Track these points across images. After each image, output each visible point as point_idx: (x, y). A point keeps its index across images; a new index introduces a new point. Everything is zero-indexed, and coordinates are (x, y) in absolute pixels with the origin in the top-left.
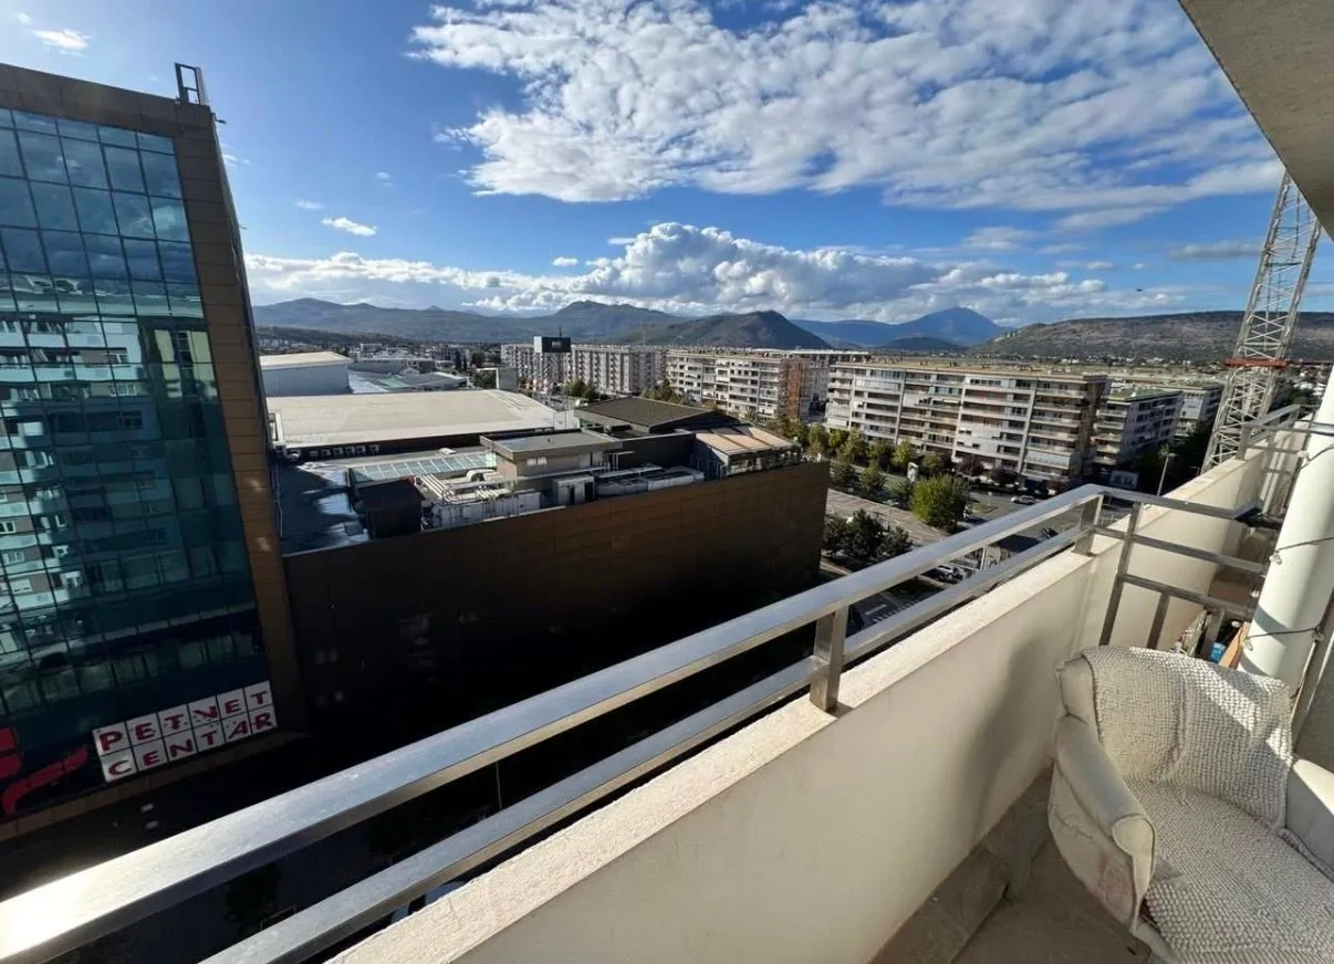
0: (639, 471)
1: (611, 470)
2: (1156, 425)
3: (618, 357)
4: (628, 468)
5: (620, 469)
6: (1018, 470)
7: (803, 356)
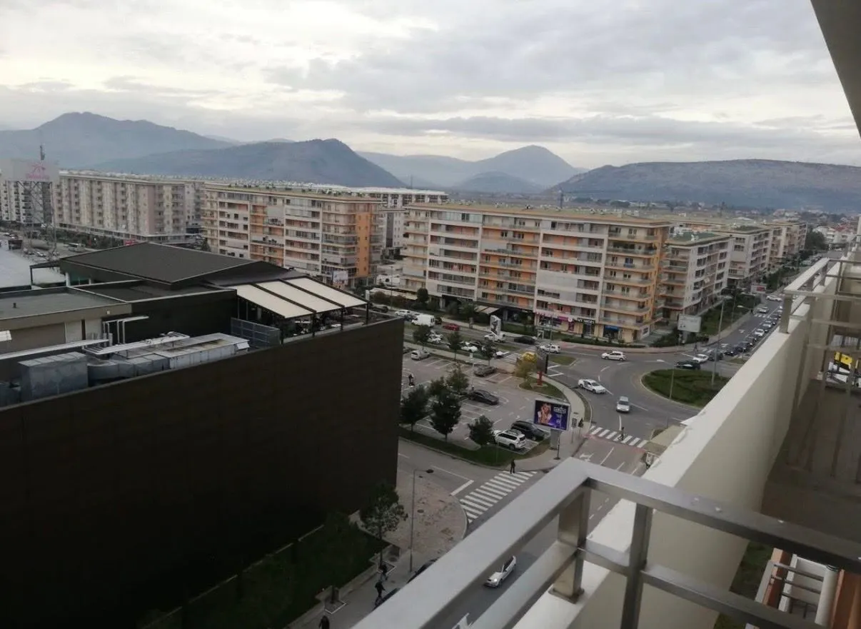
0: (156, 342)
1: (115, 343)
2: (713, 268)
3: (130, 189)
4: (139, 339)
5: (128, 341)
6: (596, 319)
7: (372, 195)
